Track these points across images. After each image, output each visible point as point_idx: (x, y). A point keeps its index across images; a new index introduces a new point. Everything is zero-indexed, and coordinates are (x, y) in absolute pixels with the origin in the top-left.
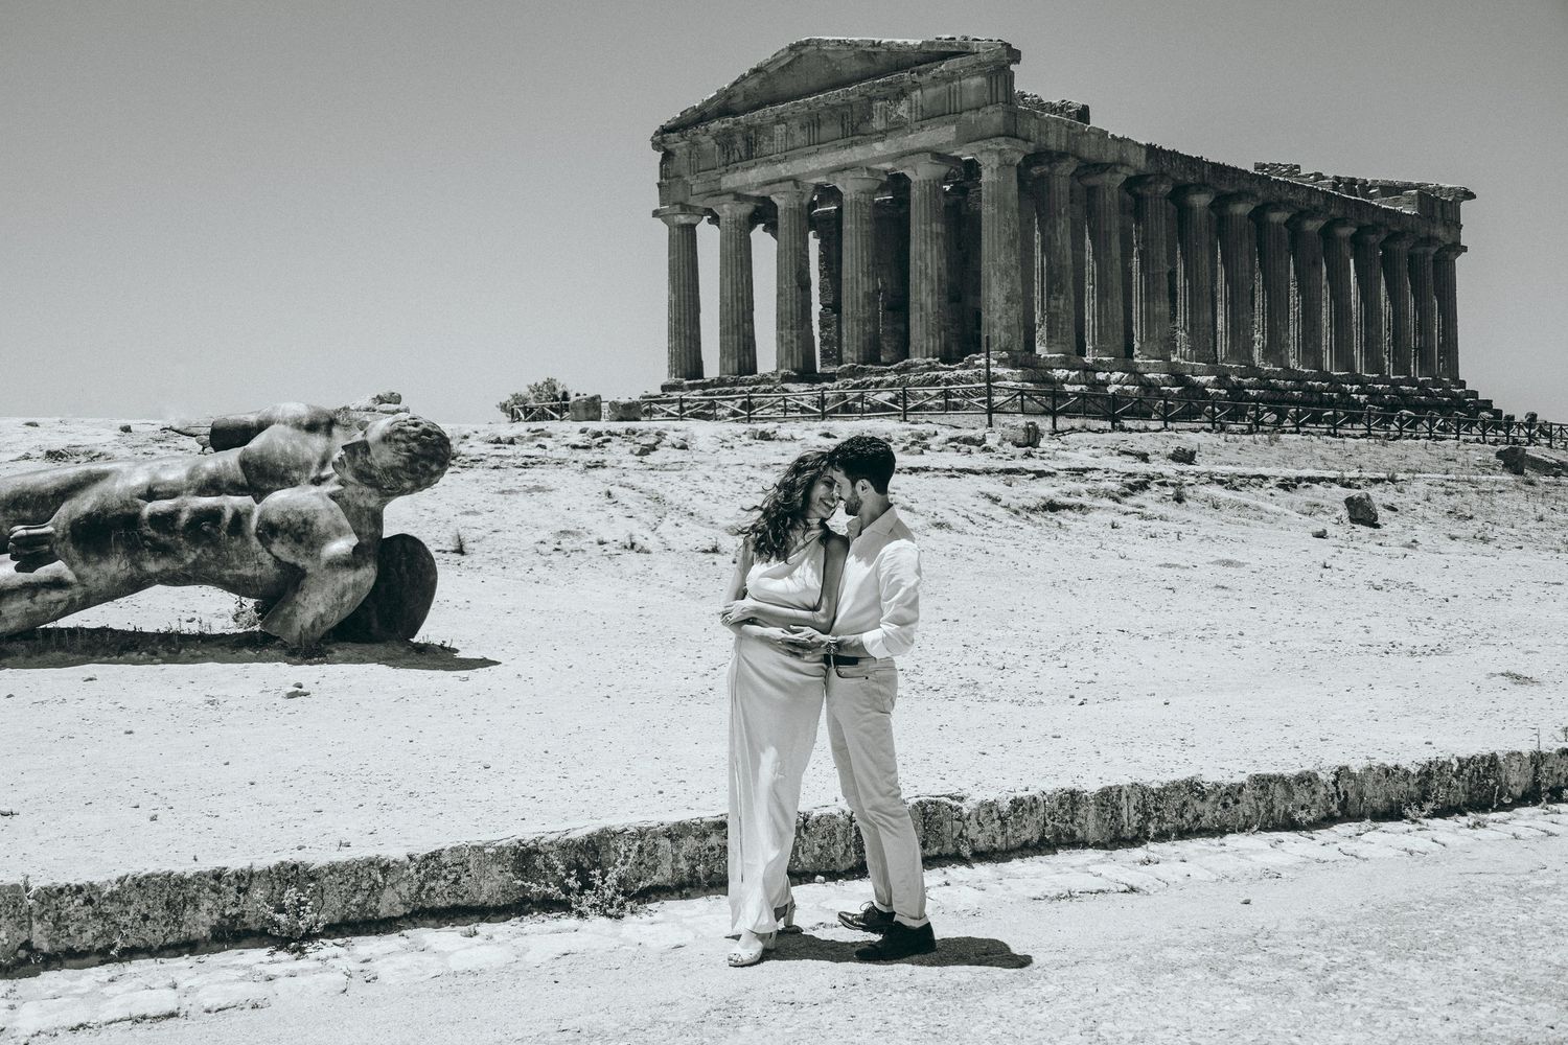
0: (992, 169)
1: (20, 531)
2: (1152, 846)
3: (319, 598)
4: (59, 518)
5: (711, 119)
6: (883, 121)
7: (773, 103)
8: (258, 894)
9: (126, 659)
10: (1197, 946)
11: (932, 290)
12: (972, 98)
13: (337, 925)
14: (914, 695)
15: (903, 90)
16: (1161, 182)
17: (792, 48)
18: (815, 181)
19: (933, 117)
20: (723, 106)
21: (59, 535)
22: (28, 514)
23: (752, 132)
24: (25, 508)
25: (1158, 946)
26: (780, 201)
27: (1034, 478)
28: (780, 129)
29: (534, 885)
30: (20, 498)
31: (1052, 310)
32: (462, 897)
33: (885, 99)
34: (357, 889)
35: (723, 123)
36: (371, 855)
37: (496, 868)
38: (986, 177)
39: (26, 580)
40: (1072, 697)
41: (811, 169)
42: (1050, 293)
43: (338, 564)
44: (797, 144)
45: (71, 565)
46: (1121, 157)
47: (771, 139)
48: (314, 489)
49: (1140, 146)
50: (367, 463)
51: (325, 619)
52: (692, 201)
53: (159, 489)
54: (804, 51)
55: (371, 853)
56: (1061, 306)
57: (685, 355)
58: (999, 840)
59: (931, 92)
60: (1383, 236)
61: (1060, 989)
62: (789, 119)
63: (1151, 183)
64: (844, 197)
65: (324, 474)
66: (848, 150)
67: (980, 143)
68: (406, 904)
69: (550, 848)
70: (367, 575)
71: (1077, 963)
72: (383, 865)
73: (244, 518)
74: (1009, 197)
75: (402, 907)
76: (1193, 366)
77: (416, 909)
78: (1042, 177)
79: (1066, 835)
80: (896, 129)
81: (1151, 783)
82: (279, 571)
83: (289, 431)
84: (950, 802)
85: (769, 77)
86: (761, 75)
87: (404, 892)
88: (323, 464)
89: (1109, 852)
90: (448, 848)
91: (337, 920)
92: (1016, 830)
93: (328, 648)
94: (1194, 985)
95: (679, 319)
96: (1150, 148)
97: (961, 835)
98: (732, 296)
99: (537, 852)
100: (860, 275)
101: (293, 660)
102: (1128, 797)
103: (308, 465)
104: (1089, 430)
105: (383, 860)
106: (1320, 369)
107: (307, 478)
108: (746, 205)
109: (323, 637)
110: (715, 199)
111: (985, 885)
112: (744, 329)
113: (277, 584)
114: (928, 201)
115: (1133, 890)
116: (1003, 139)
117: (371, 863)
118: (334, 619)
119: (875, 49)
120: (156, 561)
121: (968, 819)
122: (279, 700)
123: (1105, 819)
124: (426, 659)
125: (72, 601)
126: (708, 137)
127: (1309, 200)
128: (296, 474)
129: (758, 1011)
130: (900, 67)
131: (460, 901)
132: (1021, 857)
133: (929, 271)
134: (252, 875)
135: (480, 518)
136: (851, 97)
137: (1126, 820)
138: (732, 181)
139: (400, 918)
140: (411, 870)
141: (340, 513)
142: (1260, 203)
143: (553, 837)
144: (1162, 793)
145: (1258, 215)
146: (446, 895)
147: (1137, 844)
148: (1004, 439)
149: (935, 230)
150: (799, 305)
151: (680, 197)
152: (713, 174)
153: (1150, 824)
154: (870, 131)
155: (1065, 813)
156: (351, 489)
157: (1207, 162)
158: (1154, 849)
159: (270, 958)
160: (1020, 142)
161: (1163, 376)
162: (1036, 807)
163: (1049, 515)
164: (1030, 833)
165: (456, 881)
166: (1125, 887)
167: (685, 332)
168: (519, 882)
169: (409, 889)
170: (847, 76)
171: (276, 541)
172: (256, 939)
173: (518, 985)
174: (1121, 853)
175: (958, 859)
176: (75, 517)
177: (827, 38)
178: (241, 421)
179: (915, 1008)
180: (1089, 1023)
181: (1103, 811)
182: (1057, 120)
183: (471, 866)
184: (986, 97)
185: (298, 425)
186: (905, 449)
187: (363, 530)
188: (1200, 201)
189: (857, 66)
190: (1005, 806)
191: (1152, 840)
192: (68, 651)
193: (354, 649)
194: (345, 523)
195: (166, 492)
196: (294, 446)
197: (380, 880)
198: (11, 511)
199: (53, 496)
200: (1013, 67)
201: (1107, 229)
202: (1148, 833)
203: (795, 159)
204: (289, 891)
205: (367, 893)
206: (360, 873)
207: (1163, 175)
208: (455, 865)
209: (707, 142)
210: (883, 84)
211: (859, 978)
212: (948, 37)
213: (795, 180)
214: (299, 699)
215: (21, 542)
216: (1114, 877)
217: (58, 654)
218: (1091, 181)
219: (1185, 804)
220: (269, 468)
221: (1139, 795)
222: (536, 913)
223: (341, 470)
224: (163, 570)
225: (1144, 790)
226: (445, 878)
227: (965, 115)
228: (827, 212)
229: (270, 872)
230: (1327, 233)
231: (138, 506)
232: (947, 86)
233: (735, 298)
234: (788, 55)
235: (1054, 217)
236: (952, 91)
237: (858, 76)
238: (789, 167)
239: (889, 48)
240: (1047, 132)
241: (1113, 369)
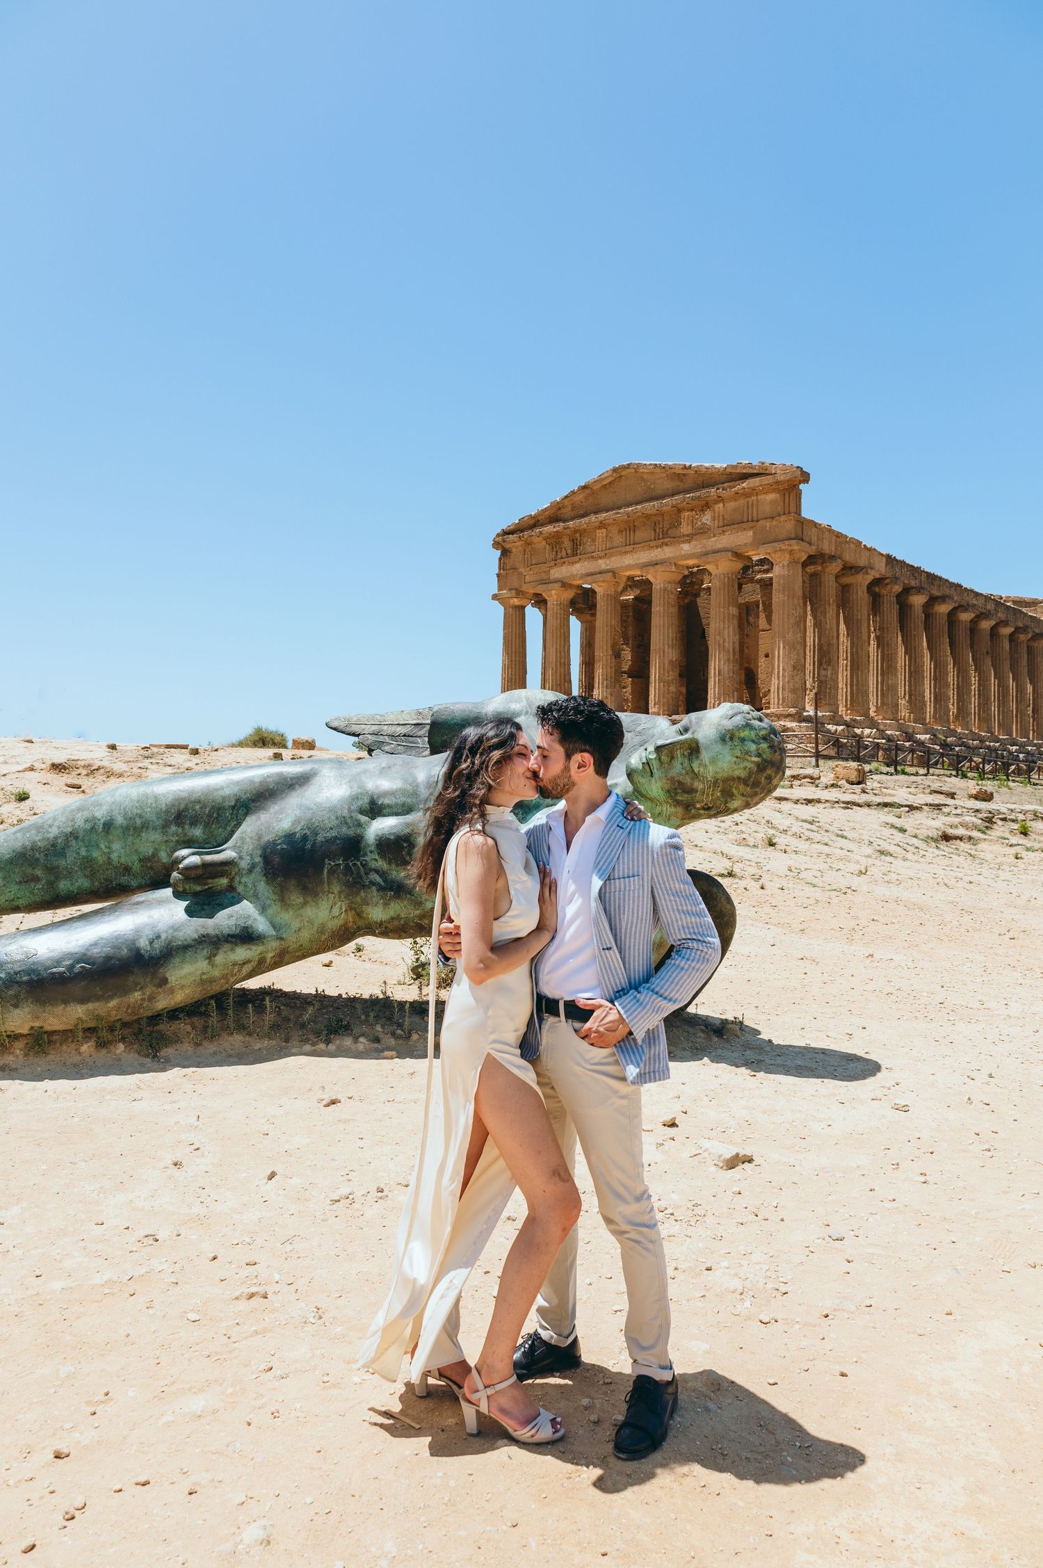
0: (783, 565)
1: (190, 858)
4: (242, 839)
5: (542, 525)
6: (690, 527)
7: (596, 513)
9: (338, 1049)
11: (728, 660)
12: (767, 509)
15: (707, 503)
16: (896, 583)
17: (615, 470)
18: (628, 573)
19: (733, 524)
20: (554, 515)
21: (244, 864)
22: (197, 832)
23: (578, 535)
24: (194, 823)
26: (600, 592)
27: (908, 812)
28: (601, 533)
30: (186, 809)
31: (822, 678)
33: (692, 510)
35: (554, 527)
38: (778, 571)
39: (202, 931)
41: (627, 563)
42: (820, 664)
44: (615, 544)
45: (263, 910)
46: (870, 563)
47: (594, 540)
49: (882, 555)
52: (524, 588)
53: (387, 801)
54: (624, 473)
56: (829, 675)
59: (731, 505)
60: (1030, 636)
62: (609, 525)
63: (887, 584)
64: (653, 587)
66: (659, 550)
67: (774, 544)
74: (797, 587)
76: (914, 727)
78: (817, 573)
80: (701, 533)
85: (593, 493)
86: (587, 491)
95: (511, 679)
96: (888, 557)
100: (666, 646)
104: (881, 773)
106: (992, 734)
108: (569, 591)
110: (543, 586)
114: (726, 590)
116: (795, 541)
119: (685, 472)
120: (386, 904)
125: (261, 961)
126: (540, 539)
127: (986, 605)
130: (704, 486)
133: (726, 644)
136: (664, 508)
138: (558, 573)
142: (957, 605)
145: (952, 614)
149: (732, 612)
150: (613, 669)
151: (516, 585)
152: (544, 567)
154: (678, 535)
157: (924, 571)
160: (805, 545)
161: (897, 733)
170: (659, 492)
176: (268, 838)
177: (645, 463)
178: (471, 711)
184: (780, 509)
188: (918, 600)
189: (669, 485)
192: (250, 1034)
195: (397, 804)
198: (174, 828)
199: (233, 807)
200: (802, 486)
201: (859, 617)
203: (614, 556)
207: (895, 579)
209: (540, 543)
210: (692, 498)
212: (746, 462)
213: (613, 572)
215: (193, 873)
217: (238, 1038)
218: (849, 579)
224: (392, 919)
227: (761, 523)
230: (994, 631)
231: (359, 825)
232: (746, 500)
233: (558, 664)
234: (611, 476)
235: (825, 604)
236: (750, 504)
237: (670, 492)
238: (608, 562)
239: (697, 471)
240: (823, 539)
241: (863, 726)
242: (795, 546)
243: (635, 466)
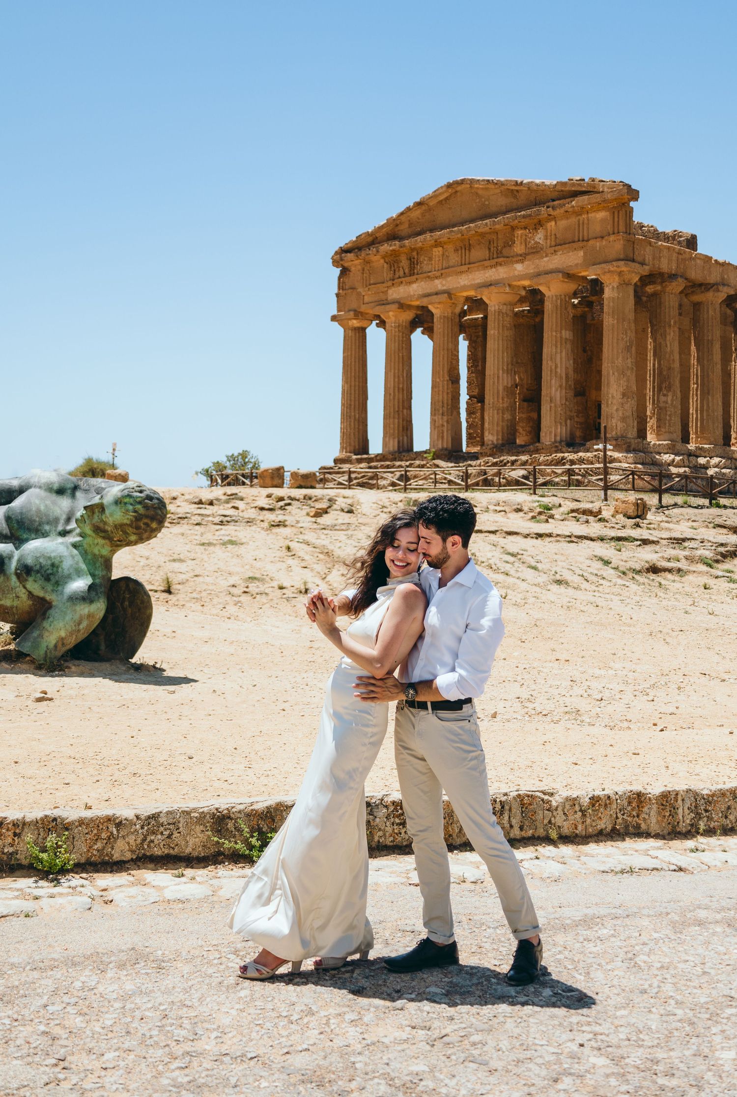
0: (613, 287)
2: (701, 839)
3: (61, 625)
5: (381, 242)
6: (523, 247)
7: (431, 231)
8: (29, 837)
10: (723, 909)
11: (561, 386)
12: (596, 228)
13: (83, 864)
14: (527, 718)
15: (540, 221)
17: (449, 186)
18: (465, 294)
19: (565, 244)
20: (392, 232)
23: (415, 253)
25: (691, 908)
26: (436, 311)
27: (640, 545)
28: (437, 252)
29: (227, 842)
31: (662, 405)
32: (173, 848)
33: (525, 228)
34: (98, 838)
35: (391, 246)
36: (108, 814)
37: (199, 828)
38: (608, 293)
40: (655, 725)
41: (462, 283)
42: (660, 390)
43: (77, 598)
44: (451, 264)
46: (723, 279)
47: (430, 259)
48: (60, 540)
50: (102, 521)
51: (67, 642)
52: (363, 308)
54: (459, 188)
55: (109, 812)
56: (669, 402)
57: (354, 434)
58: (580, 827)
59: (563, 223)
61: (612, 932)
62: (445, 243)
64: (489, 308)
65: (69, 528)
66: (494, 270)
67: (603, 265)
68: (133, 852)
69: (239, 815)
70: (99, 608)
71: (628, 916)
72: (117, 821)
73: (6, 561)
74: (627, 310)
75: (130, 853)
77: (140, 855)
78: (655, 294)
79: (633, 827)
80: (533, 253)
81: (702, 790)
82: (31, 603)
83: (43, 493)
84: (543, 796)
85: (430, 209)
86: (424, 207)
87: (132, 842)
88: (68, 520)
89: (666, 842)
90: (164, 811)
91: (83, 861)
92: (593, 821)
93: (66, 664)
94: (714, 935)
95: (350, 405)
97: (550, 822)
98: (394, 387)
99: (229, 818)
100: (501, 372)
101: (40, 673)
102: (683, 800)
103: (56, 520)
104: (690, 506)
105: (118, 818)
107: (55, 530)
108: (408, 312)
109: (62, 656)
110: (383, 307)
111: (566, 860)
112: (403, 415)
113: (29, 613)
114: (559, 312)
115: (681, 869)
116: (623, 263)
117: (109, 819)
118: (72, 642)
119: (518, 188)
121: (556, 809)
122: (29, 702)
123: (665, 816)
124: (141, 676)
126: (378, 257)
128: (47, 528)
129: (387, 935)
130: (537, 203)
131: (171, 851)
132: (596, 842)
133: (559, 370)
134: (24, 824)
135: (185, 564)
136: (497, 226)
137: (681, 818)
138: (397, 293)
139: (128, 861)
140: (137, 826)
141: (79, 558)
143: (242, 807)
144: (711, 798)
146: (162, 847)
147: (689, 837)
148: (617, 512)
149: (564, 337)
150: (450, 396)
151: (354, 305)
152: (381, 287)
153: (701, 823)
154: (512, 254)
155: (633, 810)
156: (88, 540)
158: (702, 841)
159: (34, 885)
160: (637, 265)
162: (610, 804)
163: (652, 576)
164: (605, 823)
165: (169, 837)
166: (674, 867)
167: (355, 415)
168: (216, 839)
169: (135, 840)
170: (494, 209)
171: (31, 579)
172: (25, 871)
173: (214, 911)
174: (676, 844)
175: (547, 840)
177: (478, 178)
178: (7, 485)
179: (503, 939)
180: (630, 955)
181: (662, 809)
182: (669, 248)
183: (181, 825)
184: (610, 228)
185: (49, 489)
186: (533, 517)
187: (97, 573)
189: (503, 202)
190: (586, 801)
191: (702, 835)
193: (87, 666)
194: (83, 566)
196: (46, 506)
197: (115, 832)
200: (632, 204)
201: (710, 338)
202: (699, 829)
203: (449, 276)
204: (50, 836)
205: (105, 841)
206: (101, 827)
208: (169, 824)
209: (377, 261)
210: (524, 217)
211: (464, 918)
212: (578, 178)
213: (449, 293)
214: (45, 703)
216: (667, 860)
218: (696, 298)
219: (729, 808)
220: (27, 522)
221: (692, 798)
222: (227, 863)
223: (81, 525)
225: (696, 795)
226: (162, 833)
227: (591, 242)
228: (476, 319)
229: (37, 822)
232: (577, 218)
233: (397, 389)
234: (445, 192)
235: (664, 327)
236: (581, 222)
237: (504, 209)
238: (444, 282)
239: (530, 187)
240: (660, 257)
241: (713, 455)
242: (623, 267)
243: (469, 182)
